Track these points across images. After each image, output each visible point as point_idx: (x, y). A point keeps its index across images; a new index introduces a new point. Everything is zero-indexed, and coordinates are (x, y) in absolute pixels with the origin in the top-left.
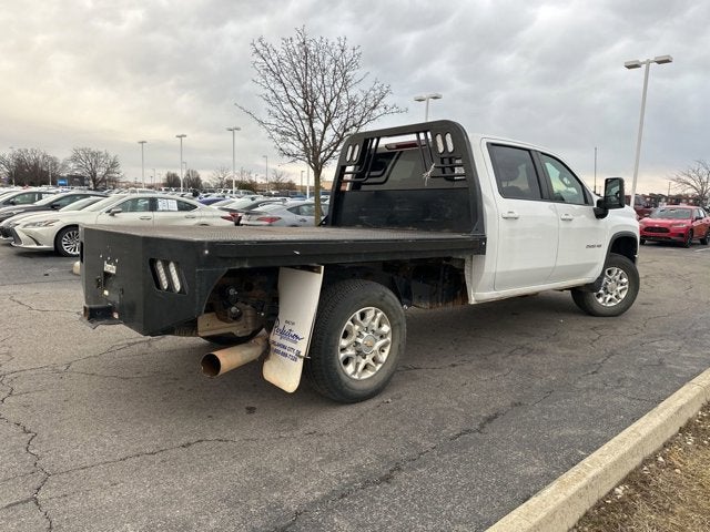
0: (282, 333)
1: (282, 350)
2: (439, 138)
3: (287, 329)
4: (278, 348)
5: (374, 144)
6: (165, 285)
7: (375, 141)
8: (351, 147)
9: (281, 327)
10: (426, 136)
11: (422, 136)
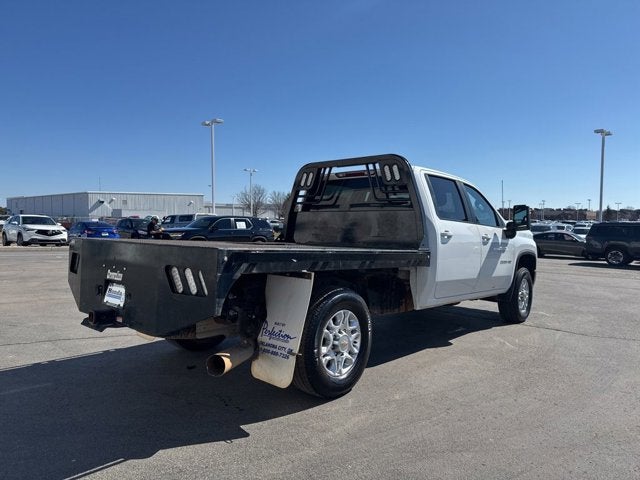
0: (272, 334)
1: (271, 349)
2: (387, 168)
3: (276, 330)
4: (269, 348)
5: (327, 172)
6: (180, 289)
7: (328, 170)
8: (305, 175)
9: (270, 329)
10: (375, 167)
11: (371, 167)
